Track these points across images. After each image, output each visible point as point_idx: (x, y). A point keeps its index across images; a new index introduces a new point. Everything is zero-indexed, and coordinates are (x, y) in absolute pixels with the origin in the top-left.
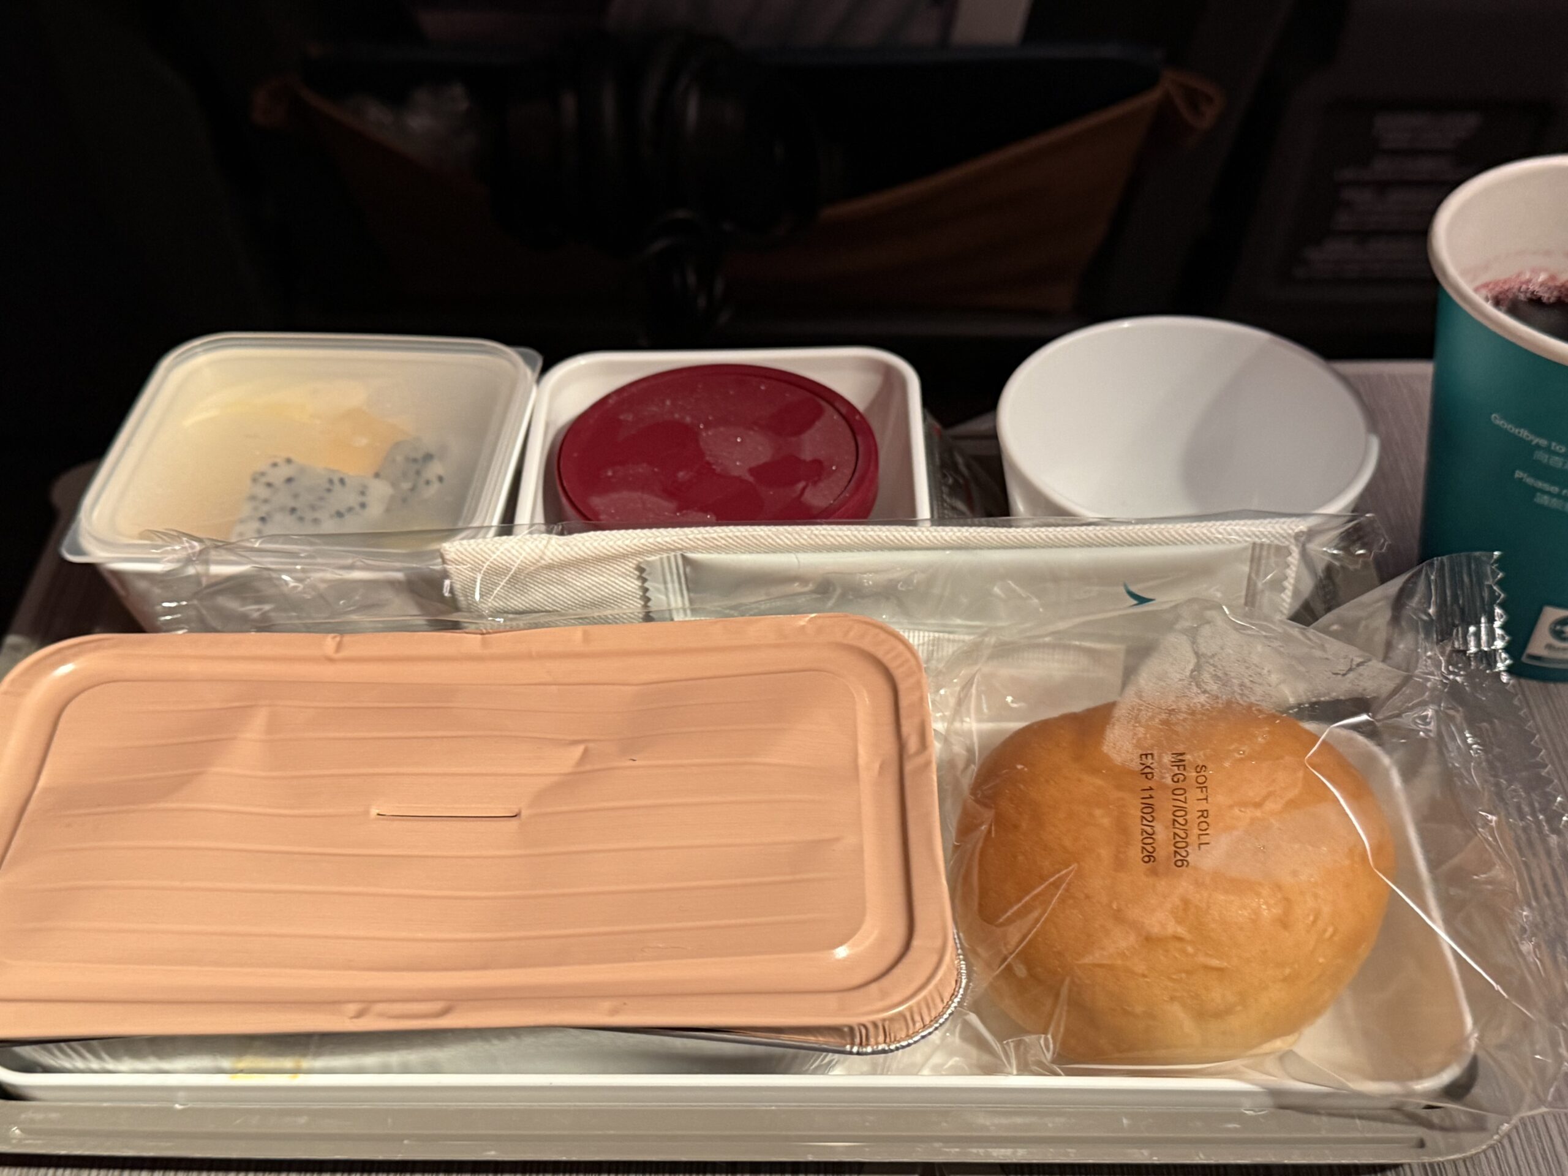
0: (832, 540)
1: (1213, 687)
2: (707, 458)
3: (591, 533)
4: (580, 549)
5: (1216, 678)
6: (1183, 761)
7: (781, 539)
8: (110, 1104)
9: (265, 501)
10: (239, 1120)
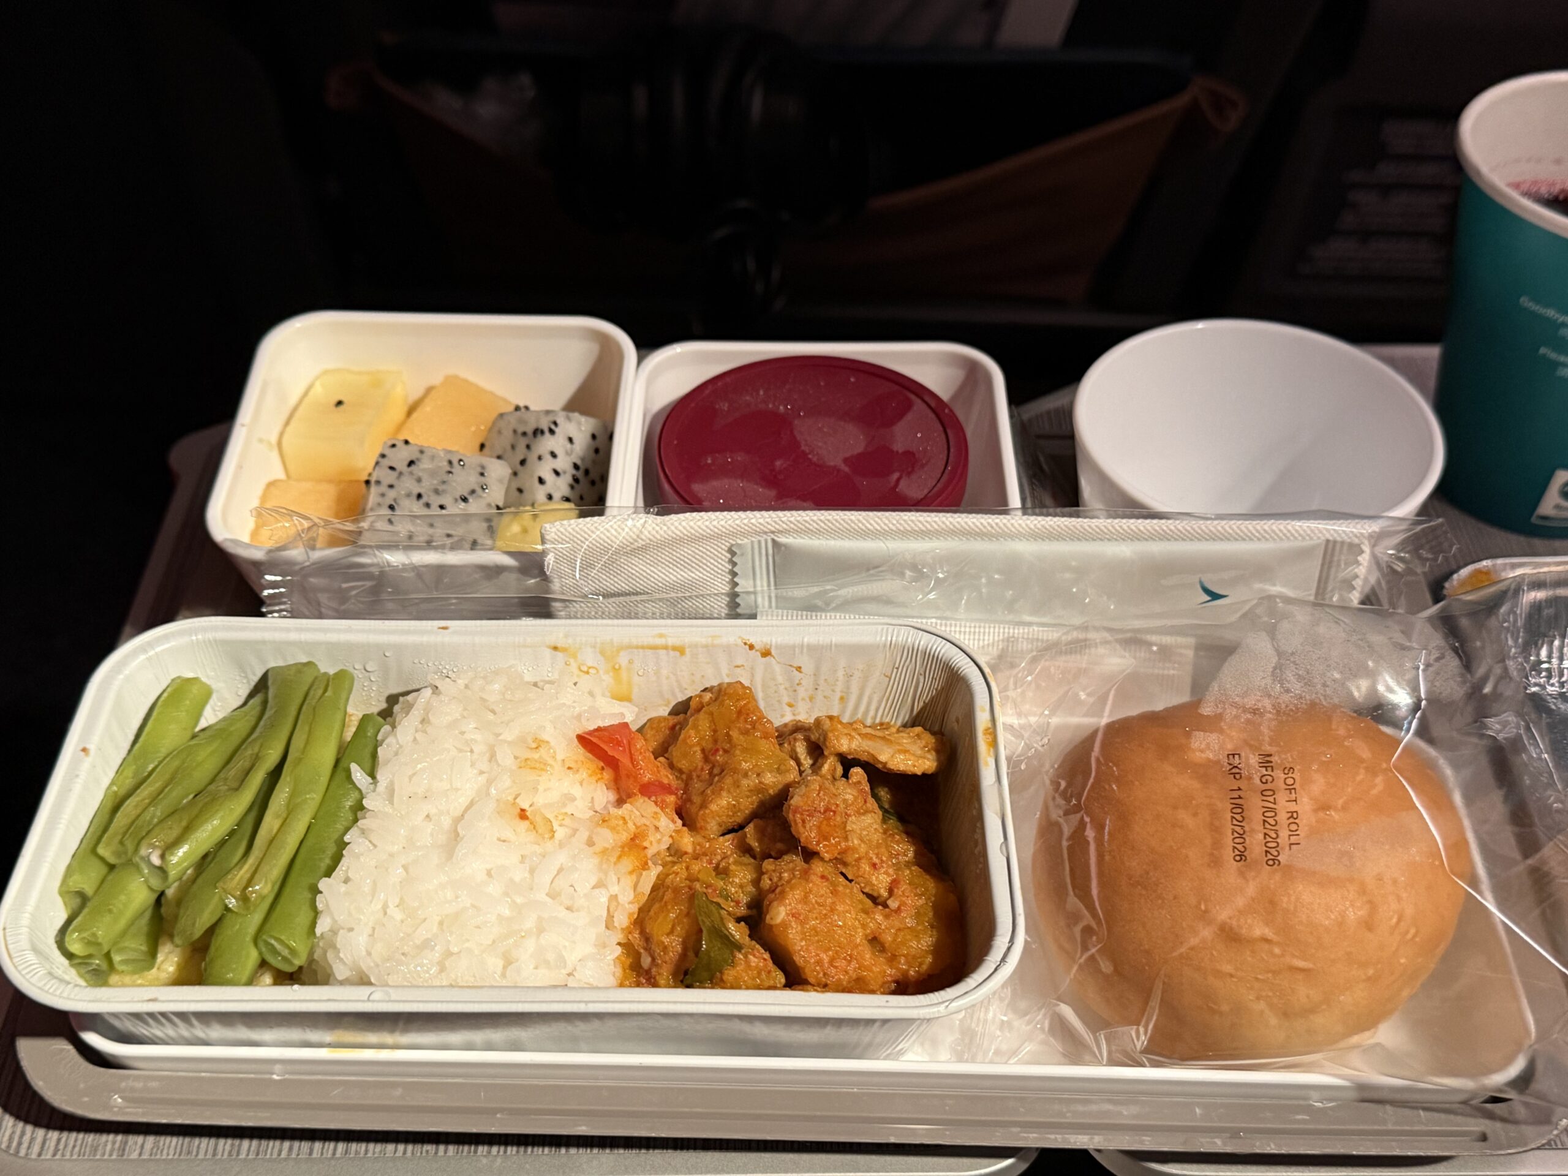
0: (921, 526)
1: (1297, 687)
2: (803, 448)
3: (688, 515)
4: (676, 528)
5: (1300, 678)
6: (1271, 762)
7: (871, 524)
8: (208, 1075)
9: (391, 486)
10: (336, 1092)
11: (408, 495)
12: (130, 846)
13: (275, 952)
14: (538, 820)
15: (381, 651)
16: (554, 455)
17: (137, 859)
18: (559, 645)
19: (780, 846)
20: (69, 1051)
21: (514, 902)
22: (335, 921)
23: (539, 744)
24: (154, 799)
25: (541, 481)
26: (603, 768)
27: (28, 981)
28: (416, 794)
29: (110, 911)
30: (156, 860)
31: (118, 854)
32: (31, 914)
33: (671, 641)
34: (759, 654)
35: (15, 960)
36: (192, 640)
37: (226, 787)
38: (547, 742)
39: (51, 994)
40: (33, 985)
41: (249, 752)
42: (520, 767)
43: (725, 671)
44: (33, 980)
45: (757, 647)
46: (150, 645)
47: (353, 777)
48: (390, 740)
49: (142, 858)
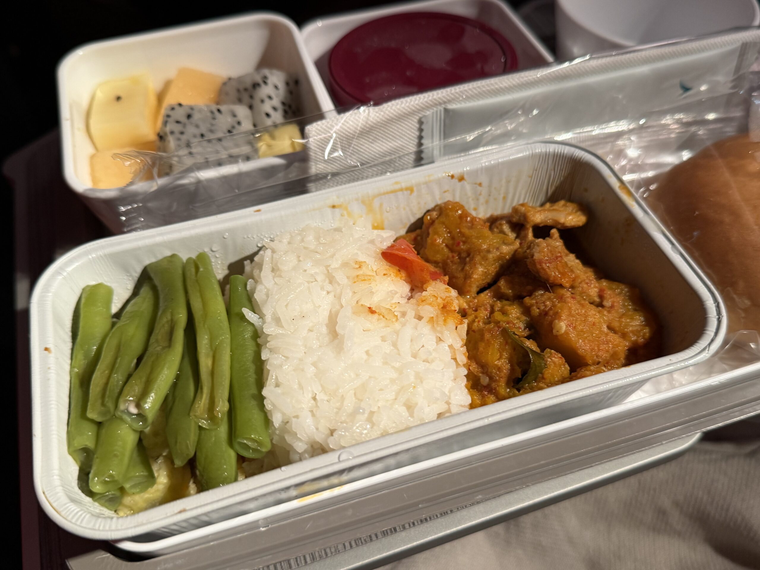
8: (215, 542)
9: (182, 133)
10: (308, 526)
11: (195, 136)
12: (110, 405)
13: (247, 447)
14: (383, 311)
15: (220, 236)
16: (270, 97)
17: (119, 413)
18: (335, 204)
19: (529, 288)
20: (108, 557)
21: (393, 367)
22: (284, 414)
23: (360, 265)
24: (112, 368)
25: (268, 115)
26: (399, 271)
27: (80, 526)
28: (295, 316)
29: (116, 456)
30: (133, 410)
31: (104, 414)
32: (60, 476)
33: (404, 185)
34: (457, 181)
35: (63, 513)
36: (89, 259)
37: (161, 347)
38: (365, 262)
39: (103, 530)
40: (85, 528)
41: (165, 320)
42: (355, 282)
43: (438, 197)
44: (84, 524)
45: (456, 176)
46: (62, 268)
47: (247, 317)
48: (259, 288)
49: (123, 412)
